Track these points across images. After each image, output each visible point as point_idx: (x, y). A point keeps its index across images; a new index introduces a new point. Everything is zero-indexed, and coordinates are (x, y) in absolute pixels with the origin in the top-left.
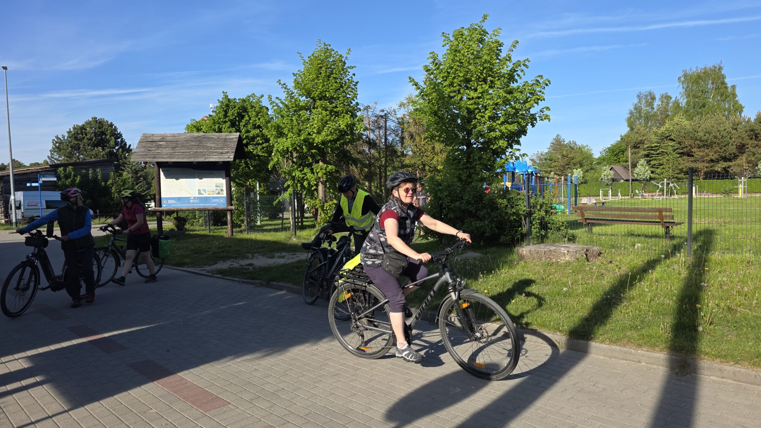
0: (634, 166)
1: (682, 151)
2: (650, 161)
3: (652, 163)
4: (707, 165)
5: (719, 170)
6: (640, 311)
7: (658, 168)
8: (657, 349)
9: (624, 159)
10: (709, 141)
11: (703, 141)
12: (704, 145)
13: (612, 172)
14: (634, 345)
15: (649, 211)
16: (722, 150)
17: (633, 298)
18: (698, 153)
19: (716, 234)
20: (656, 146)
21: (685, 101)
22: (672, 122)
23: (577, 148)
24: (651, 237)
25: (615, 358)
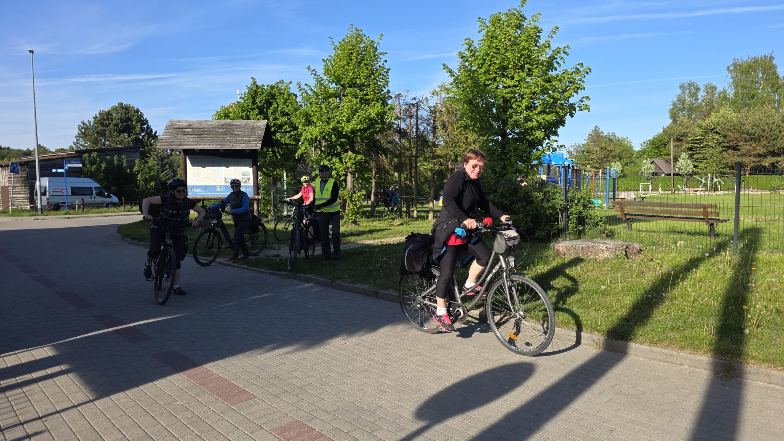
0: (676, 160)
1: (728, 145)
2: (693, 154)
3: (696, 156)
4: (754, 159)
5: (767, 165)
6: (683, 312)
7: (701, 162)
8: (700, 351)
9: (666, 152)
10: (757, 135)
11: (750, 134)
12: (751, 139)
13: (653, 166)
14: (676, 347)
15: (693, 207)
16: (771, 144)
17: (675, 298)
18: (744, 147)
19: (765, 233)
20: (700, 139)
21: (733, 91)
22: (718, 114)
23: (616, 140)
24: (695, 234)
25: (656, 360)
